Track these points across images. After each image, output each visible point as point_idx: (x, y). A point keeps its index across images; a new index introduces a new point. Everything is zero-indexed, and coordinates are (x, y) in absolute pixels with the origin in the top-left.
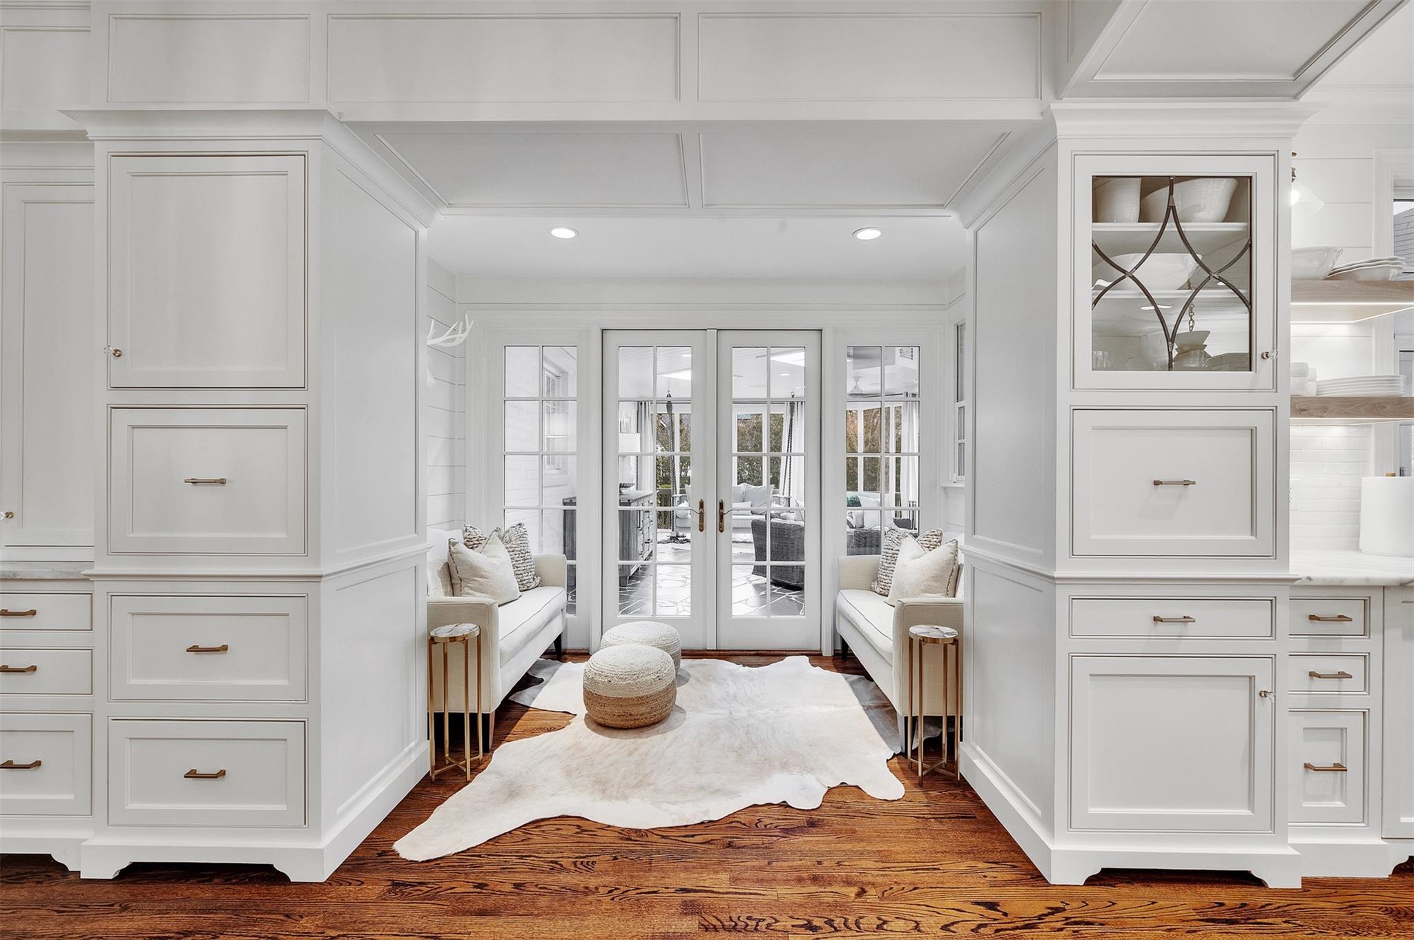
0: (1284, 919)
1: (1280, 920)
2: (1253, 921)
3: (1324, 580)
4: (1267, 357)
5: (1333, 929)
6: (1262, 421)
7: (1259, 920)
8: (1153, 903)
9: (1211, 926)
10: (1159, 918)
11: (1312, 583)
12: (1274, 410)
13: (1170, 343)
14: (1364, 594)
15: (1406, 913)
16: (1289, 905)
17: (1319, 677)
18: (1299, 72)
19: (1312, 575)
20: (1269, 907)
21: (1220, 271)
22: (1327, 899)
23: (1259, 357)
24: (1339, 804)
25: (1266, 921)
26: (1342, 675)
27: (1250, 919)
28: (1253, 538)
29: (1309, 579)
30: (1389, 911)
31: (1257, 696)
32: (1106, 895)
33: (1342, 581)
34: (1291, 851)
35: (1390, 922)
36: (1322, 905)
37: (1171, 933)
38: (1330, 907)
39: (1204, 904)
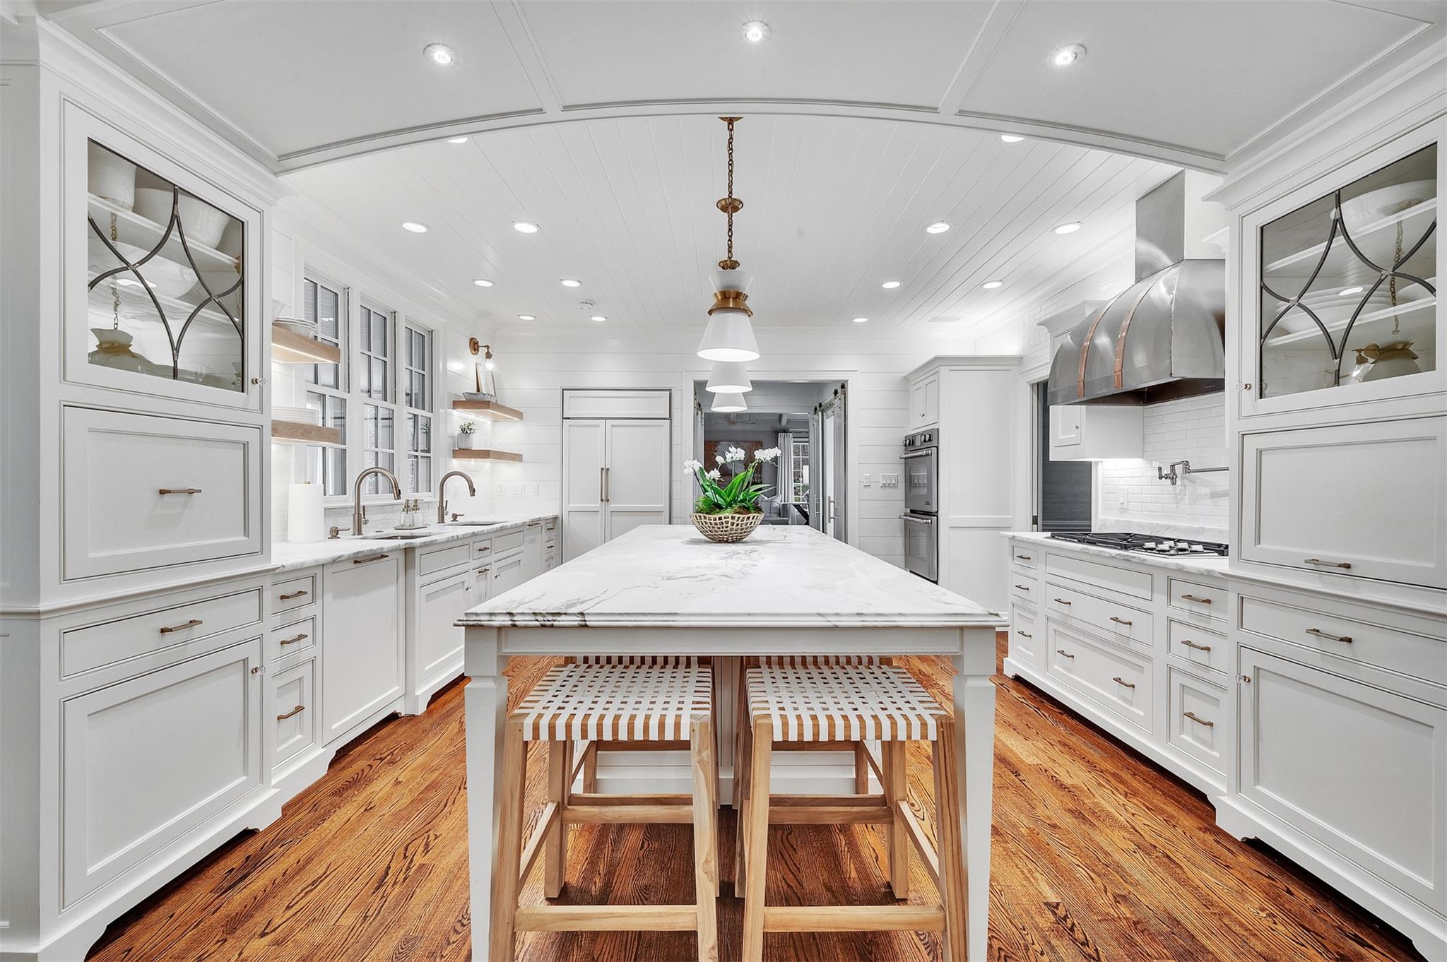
0: (280, 846)
1: (277, 848)
2: (259, 864)
3: (292, 565)
4: (257, 383)
5: (311, 828)
6: (251, 436)
7: (263, 860)
8: (171, 917)
9: (230, 893)
10: (183, 924)
11: (285, 570)
12: (260, 428)
13: (175, 352)
14: (311, 572)
15: (343, 788)
16: (278, 834)
17: (288, 643)
18: (283, 157)
19: (285, 564)
20: (267, 845)
21: (220, 296)
22: (300, 811)
23: (250, 382)
24: (299, 737)
25: (268, 856)
26: (301, 637)
27: (257, 864)
28: (246, 538)
29: (283, 566)
30: (335, 794)
31: (250, 674)
32: (117, 949)
33: (302, 564)
34: (274, 791)
35: (338, 799)
36: (298, 818)
37: (200, 927)
38: (303, 815)
39: (218, 881)
